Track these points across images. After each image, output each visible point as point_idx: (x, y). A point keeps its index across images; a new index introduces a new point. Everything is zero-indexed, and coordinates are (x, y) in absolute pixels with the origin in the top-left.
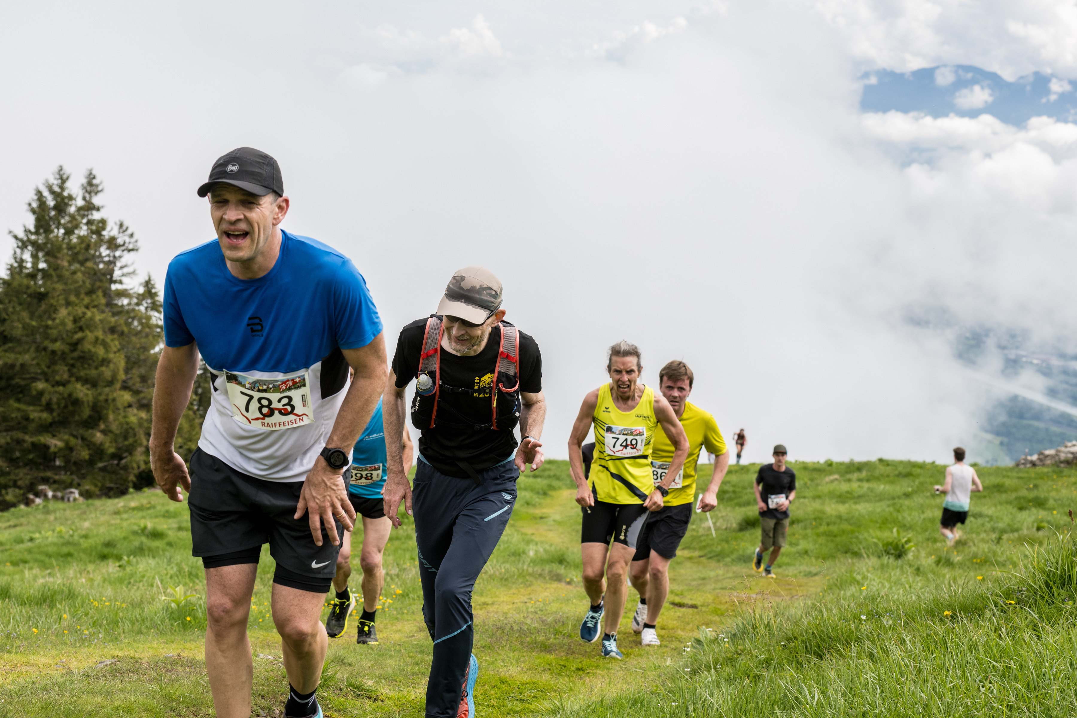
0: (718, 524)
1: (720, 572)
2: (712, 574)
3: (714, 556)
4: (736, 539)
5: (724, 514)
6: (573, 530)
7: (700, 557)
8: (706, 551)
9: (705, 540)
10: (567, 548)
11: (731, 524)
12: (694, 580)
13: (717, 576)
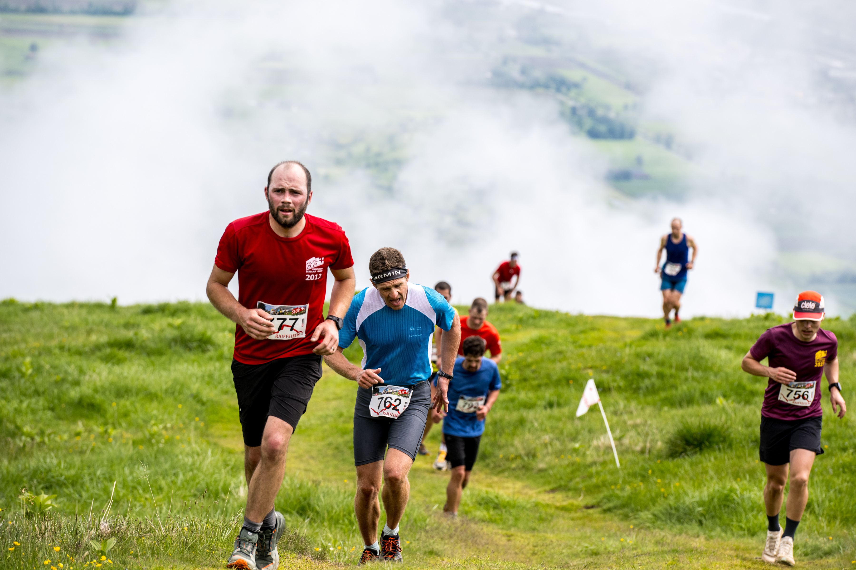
0: (626, 441)
1: (630, 541)
2: (612, 544)
3: (616, 507)
4: (662, 473)
5: (638, 421)
6: (330, 444)
7: (587, 507)
8: (601, 496)
9: (598, 473)
10: (317, 484)
11: (654, 441)
12: (576, 555)
13: (623, 548)
